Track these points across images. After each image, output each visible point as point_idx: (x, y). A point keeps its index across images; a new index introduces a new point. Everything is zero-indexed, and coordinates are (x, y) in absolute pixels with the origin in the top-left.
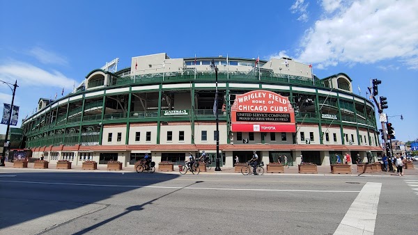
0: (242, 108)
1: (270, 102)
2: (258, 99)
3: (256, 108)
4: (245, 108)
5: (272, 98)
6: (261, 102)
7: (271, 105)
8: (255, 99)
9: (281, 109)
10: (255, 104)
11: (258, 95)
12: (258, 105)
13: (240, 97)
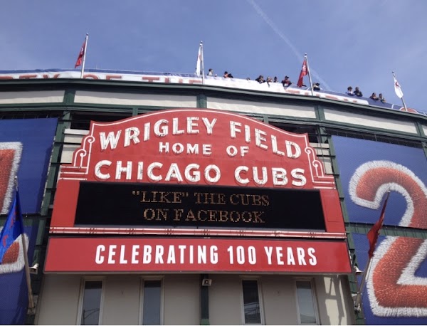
0: (110, 170)
1: (231, 150)
2: (185, 138)
3: (174, 173)
4: (124, 171)
5: (241, 135)
6: (193, 148)
7: (238, 160)
8: (171, 138)
9: (279, 178)
10: (167, 159)
11: (183, 125)
12: (184, 160)
13: (107, 131)
